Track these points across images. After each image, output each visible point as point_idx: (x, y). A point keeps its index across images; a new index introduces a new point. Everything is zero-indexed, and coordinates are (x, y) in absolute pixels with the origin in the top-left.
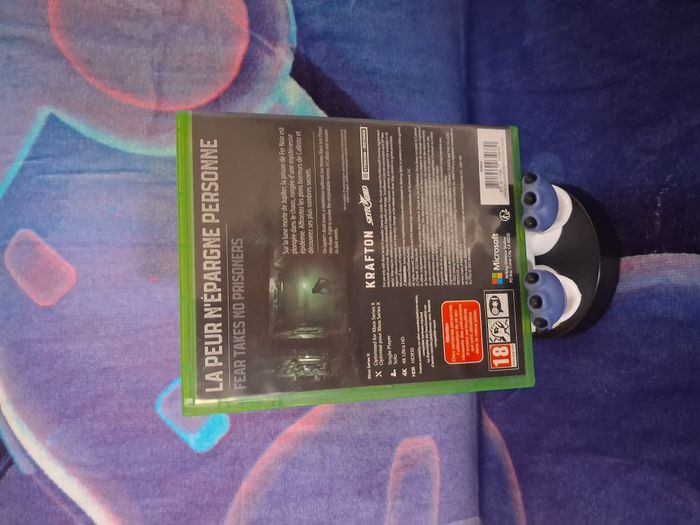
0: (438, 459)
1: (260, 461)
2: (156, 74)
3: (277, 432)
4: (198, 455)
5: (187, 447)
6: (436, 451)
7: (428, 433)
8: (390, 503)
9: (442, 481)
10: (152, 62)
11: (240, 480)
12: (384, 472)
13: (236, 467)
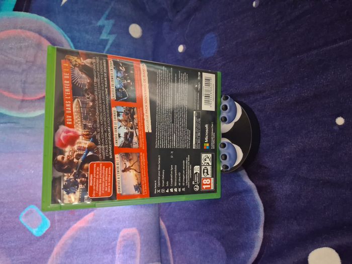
0: (139, 237)
1: (62, 240)
2: (23, 85)
3: (69, 227)
4: (37, 237)
5: (32, 234)
6: (138, 234)
7: (135, 227)
8: (117, 256)
9: (141, 247)
10: (21, 81)
11: (54, 247)
12: (115, 242)
13: (53, 242)
